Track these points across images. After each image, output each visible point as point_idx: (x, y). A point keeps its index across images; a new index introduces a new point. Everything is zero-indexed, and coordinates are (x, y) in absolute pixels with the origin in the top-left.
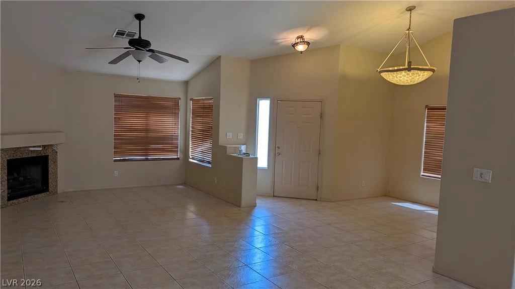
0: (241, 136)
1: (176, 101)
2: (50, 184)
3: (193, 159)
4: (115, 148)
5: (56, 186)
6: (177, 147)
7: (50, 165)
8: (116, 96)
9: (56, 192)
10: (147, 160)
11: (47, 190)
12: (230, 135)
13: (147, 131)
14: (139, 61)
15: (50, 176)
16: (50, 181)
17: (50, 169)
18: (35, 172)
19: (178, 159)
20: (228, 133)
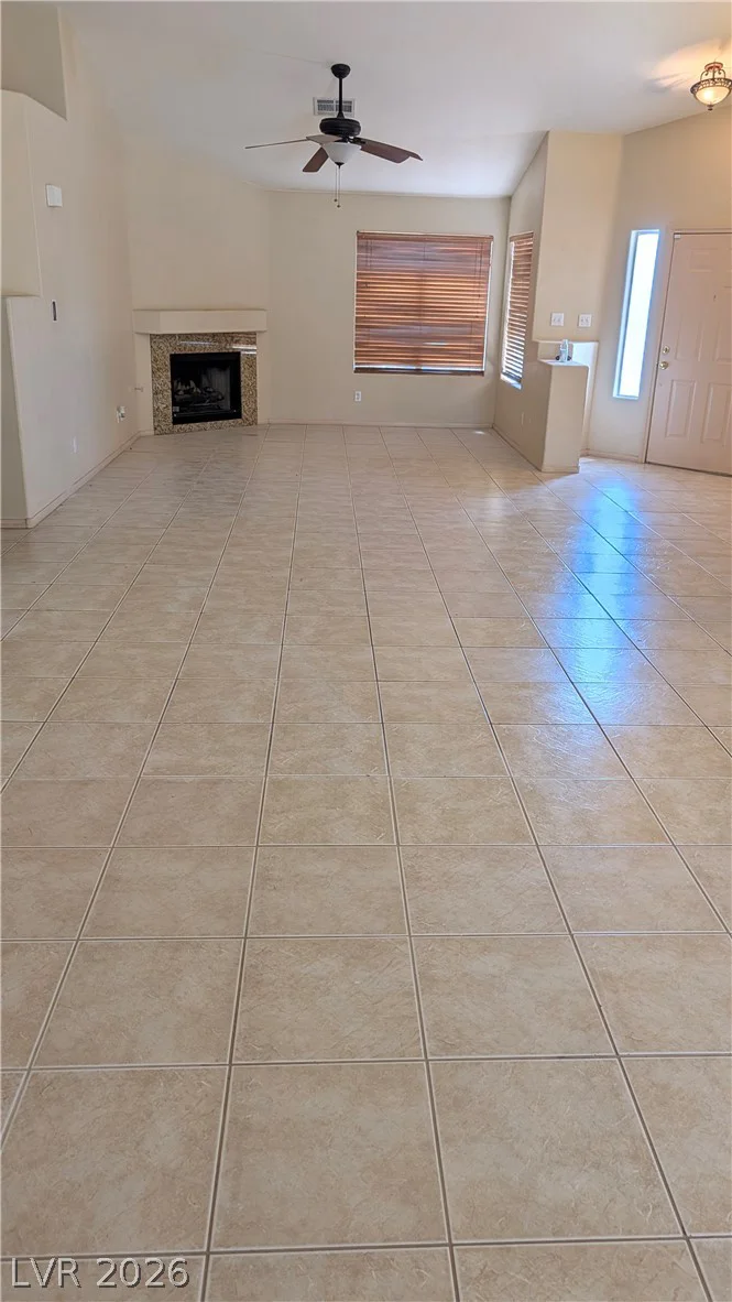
0: (587, 321)
1: (481, 245)
2: (243, 404)
3: (508, 375)
4: (357, 345)
5: (255, 410)
6: (481, 349)
7: (242, 369)
8: (361, 236)
9: (255, 422)
10: (418, 372)
11: (238, 415)
12: (559, 319)
13: (420, 310)
14: (339, 164)
15: (243, 390)
16: (243, 400)
17: (243, 377)
18: (220, 381)
19: (482, 373)
20: (554, 315)
